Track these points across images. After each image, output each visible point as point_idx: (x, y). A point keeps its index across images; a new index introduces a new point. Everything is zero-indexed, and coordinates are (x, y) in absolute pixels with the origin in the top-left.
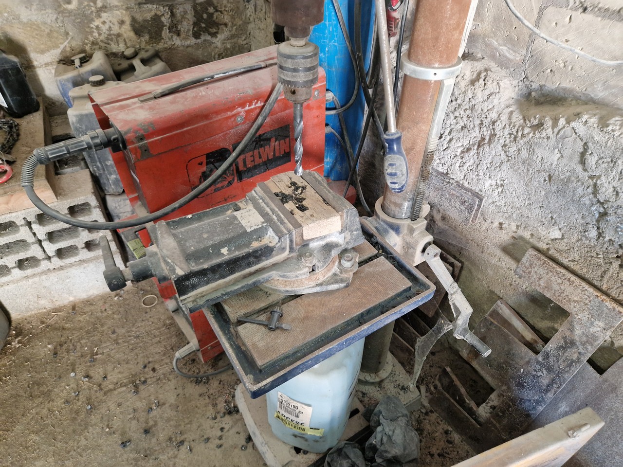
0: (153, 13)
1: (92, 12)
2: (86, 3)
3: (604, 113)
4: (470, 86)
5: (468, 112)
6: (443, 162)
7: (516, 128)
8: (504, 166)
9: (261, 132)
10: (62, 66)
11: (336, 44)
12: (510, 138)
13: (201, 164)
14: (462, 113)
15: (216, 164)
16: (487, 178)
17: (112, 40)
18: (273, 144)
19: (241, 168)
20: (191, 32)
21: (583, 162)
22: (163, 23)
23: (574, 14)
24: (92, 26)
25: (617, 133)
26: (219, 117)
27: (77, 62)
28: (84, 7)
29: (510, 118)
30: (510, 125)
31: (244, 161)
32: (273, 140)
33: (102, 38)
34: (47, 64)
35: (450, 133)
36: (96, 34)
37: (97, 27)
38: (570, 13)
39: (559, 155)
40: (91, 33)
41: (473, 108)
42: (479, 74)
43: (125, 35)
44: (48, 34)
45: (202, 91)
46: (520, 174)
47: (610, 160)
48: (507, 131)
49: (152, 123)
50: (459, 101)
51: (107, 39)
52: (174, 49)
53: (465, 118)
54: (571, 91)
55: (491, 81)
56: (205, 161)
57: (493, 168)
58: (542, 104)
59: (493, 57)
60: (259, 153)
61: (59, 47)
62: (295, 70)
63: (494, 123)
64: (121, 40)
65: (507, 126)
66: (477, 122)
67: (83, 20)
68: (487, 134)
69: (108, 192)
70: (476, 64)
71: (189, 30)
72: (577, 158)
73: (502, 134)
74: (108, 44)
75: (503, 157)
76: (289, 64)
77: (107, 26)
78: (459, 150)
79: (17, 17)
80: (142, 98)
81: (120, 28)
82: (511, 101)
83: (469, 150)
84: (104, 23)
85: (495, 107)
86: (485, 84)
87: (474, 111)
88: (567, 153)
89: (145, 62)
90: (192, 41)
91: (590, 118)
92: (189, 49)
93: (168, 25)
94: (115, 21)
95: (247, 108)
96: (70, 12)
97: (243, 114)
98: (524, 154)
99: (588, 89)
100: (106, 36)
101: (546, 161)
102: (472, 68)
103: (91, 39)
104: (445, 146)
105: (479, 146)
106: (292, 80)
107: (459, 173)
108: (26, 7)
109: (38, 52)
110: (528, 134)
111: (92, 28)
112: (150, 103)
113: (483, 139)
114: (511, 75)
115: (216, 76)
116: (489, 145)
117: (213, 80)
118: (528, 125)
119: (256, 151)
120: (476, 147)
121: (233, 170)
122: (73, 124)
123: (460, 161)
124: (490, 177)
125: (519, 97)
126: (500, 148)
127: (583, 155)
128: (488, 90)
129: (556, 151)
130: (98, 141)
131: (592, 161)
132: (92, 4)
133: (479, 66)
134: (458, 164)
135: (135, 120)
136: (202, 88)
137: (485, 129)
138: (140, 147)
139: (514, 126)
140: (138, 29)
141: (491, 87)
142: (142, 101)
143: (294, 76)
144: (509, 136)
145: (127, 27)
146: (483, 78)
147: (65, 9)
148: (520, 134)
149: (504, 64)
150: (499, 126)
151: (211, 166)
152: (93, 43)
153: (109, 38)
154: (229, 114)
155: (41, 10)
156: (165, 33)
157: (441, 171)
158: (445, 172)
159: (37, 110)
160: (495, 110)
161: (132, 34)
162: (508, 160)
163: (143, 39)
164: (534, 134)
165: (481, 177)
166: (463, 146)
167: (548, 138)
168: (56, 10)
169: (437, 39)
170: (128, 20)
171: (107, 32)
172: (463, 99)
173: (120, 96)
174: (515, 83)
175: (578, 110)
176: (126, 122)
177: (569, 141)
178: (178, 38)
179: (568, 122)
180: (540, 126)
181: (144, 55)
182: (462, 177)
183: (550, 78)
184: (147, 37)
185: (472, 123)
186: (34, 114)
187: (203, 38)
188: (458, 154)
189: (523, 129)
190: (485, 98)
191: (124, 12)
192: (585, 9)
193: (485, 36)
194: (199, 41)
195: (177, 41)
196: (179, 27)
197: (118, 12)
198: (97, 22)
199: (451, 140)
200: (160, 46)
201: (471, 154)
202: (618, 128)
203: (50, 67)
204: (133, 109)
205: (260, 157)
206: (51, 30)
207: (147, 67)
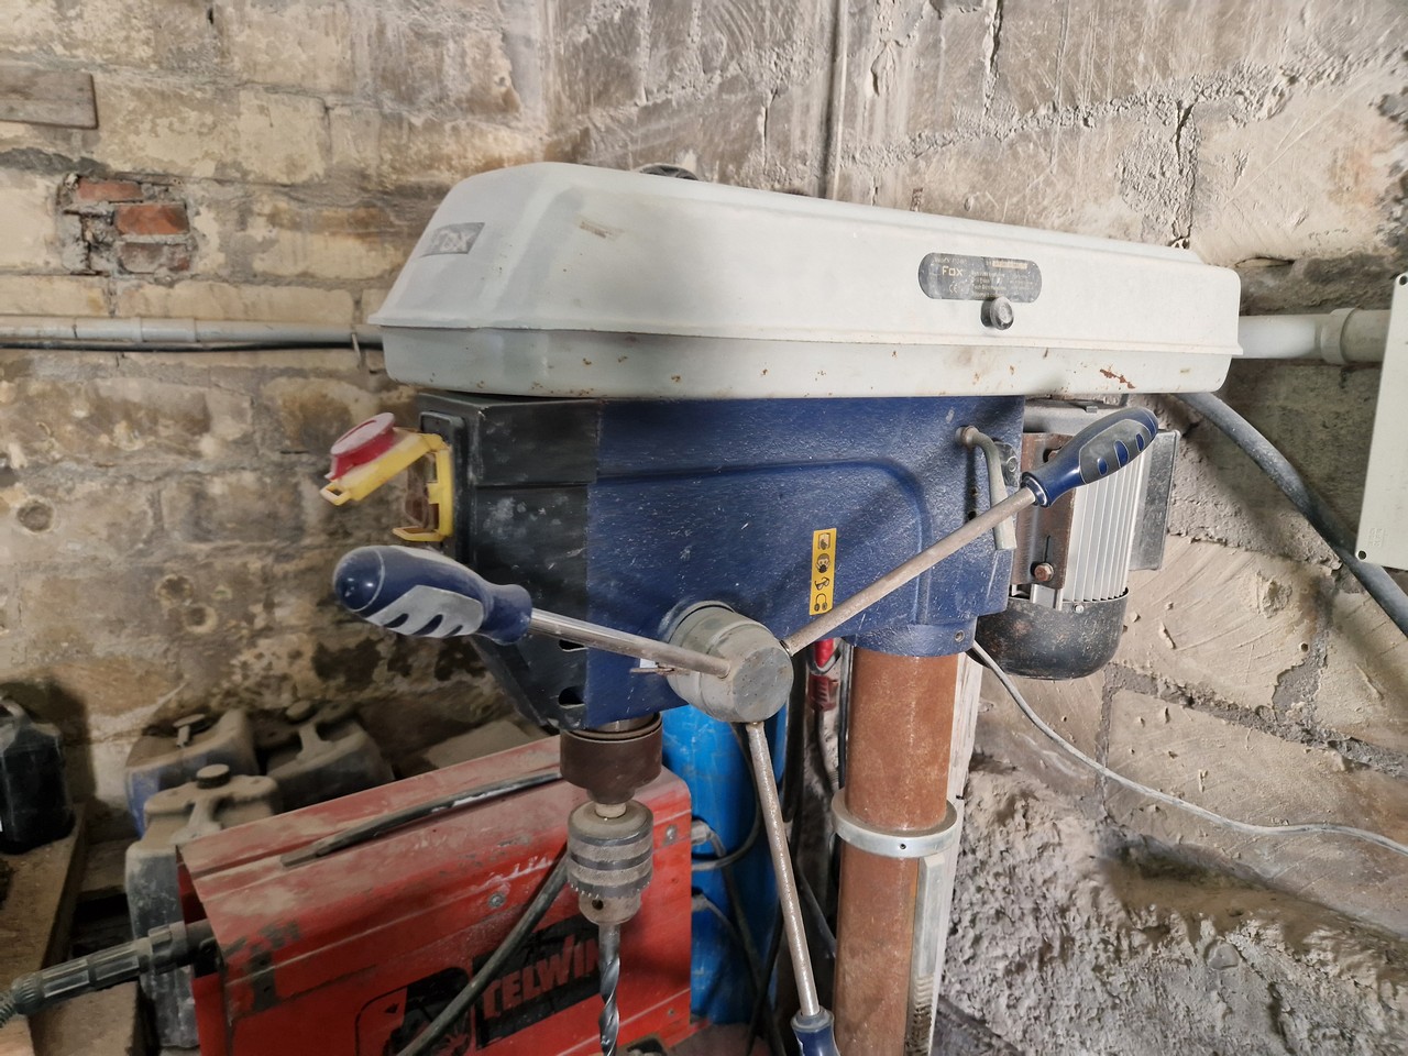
0: (362, 638)
1: (241, 638)
2: (233, 623)
3: (1291, 915)
4: (996, 825)
5: (1004, 881)
6: (969, 990)
7: (1114, 929)
8: (1110, 1018)
9: (542, 925)
10: (150, 740)
11: (711, 731)
12: (1106, 950)
13: (393, 1009)
14: (991, 880)
15: (430, 1009)
16: (1077, 1045)
17: (268, 687)
18: (568, 950)
19: (489, 1011)
20: (432, 669)
21: (1279, 1029)
22: (378, 653)
23: (1171, 706)
24: (234, 662)
25: (1333, 970)
26: (450, 899)
27: (183, 734)
28: (228, 630)
29: (1095, 904)
30: (1099, 921)
31: (498, 993)
32: (570, 939)
33: (249, 683)
34: (118, 736)
35: (973, 921)
36: (237, 678)
37: (245, 665)
38: (1164, 705)
39: (1221, 1007)
40: (230, 674)
41: (1011, 873)
42: (1012, 802)
43: (297, 678)
44: (140, 679)
45: (421, 838)
46: (1149, 1043)
47: (1337, 1032)
48: (1095, 935)
49: (294, 925)
50: (980, 855)
51: (260, 684)
52: (394, 699)
53: (999, 894)
54: (1210, 856)
55: (1038, 820)
56: (402, 1006)
57: (1084, 1020)
58: (1156, 875)
59: (1033, 768)
60: (535, 972)
61: (154, 702)
62: (602, 866)
63: (1063, 911)
64: (287, 687)
65: (1093, 922)
66: (1028, 905)
67: (221, 650)
68: (1054, 934)
69: (168, 1041)
70: (1001, 779)
71: (428, 666)
72: (1263, 1018)
73: (1086, 940)
74: (259, 694)
75: (1101, 995)
76: (590, 853)
77: (264, 662)
78: (1001, 966)
79: (86, 650)
80: (289, 857)
81: (291, 664)
82: (1091, 865)
83: (1021, 968)
84: (260, 656)
85: (1059, 875)
86: (1028, 825)
87: (1015, 879)
88: (1239, 1003)
89: (325, 731)
90: (433, 684)
91: (1264, 927)
92: (424, 699)
93: (389, 656)
94: (283, 651)
95: (515, 874)
96: (197, 639)
97: (505, 888)
98: (1146, 994)
99: (1245, 856)
100: (258, 679)
101: (1197, 1017)
102: (996, 787)
103: (226, 685)
104: (968, 953)
105: (1042, 963)
106: (595, 883)
107: (1010, 1022)
108: (111, 632)
109: (105, 712)
110: (1144, 946)
111: (233, 666)
112: (303, 869)
113: (1048, 946)
114: (1080, 807)
115: (457, 803)
116: (1064, 962)
117: (450, 810)
118: (1139, 926)
119: (528, 970)
120: (1035, 964)
121: (468, 1020)
122: (132, 877)
123: (1007, 992)
124: (1083, 1043)
125: (1106, 856)
126: (1091, 974)
127: (1274, 1009)
128: (1037, 837)
129: (1214, 994)
130: (166, 952)
131: (1299, 1028)
132: (244, 624)
133: (1008, 784)
134: (1003, 1001)
135: (260, 916)
136: (422, 832)
137: (1046, 923)
138: (255, 984)
139: (1109, 924)
140: (325, 664)
141: (1042, 833)
142: (288, 865)
143: (598, 877)
144: (1101, 946)
145: (306, 662)
146: (1021, 811)
147: (189, 633)
148: (1125, 944)
149: (1059, 784)
150: (1076, 920)
151: (417, 1013)
152: (228, 694)
153: (263, 684)
154: (474, 889)
155: (141, 635)
156: (380, 672)
157: (968, 1011)
158: (978, 1015)
159: (62, 834)
160: (1060, 881)
161: (312, 675)
162: (1114, 1007)
163: (333, 683)
164: (1156, 948)
165: (1061, 1041)
166: (1005, 956)
167: (1188, 962)
168: (170, 635)
169: (896, 780)
170: (309, 651)
171: (262, 673)
172: (986, 850)
173: (242, 851)
174: (1090, 824)
175: (1235, 904)
176: (238, 921)
177: (1236, 973)
178: (406, 680)
179: (1222, 930)
180: (1161, 932)
181: (327, 715)
182: (1019, 1035)
183: (1158, 823)
184: (341, 680)
185: (1016, 907)
186: (56, 844)
187: (455, 678)
188: (1000, 974)
189: (1129, 935)
190: (1034, 854)
191: (305, 637)
192: (1191, 702)
193: (1009, 727)
194: (447, 684)
195: (402, 686)
196: (410, 660)
197: (293, 638)
198: (247, 656)
199: (977, 940)
200: (367, 694)
201: (1029, 979)
202: (1330, 956)
203: (123, 741)
204: (262, 886)
205: (537, 983)
206: (147, 672)
207: (327, 743)
